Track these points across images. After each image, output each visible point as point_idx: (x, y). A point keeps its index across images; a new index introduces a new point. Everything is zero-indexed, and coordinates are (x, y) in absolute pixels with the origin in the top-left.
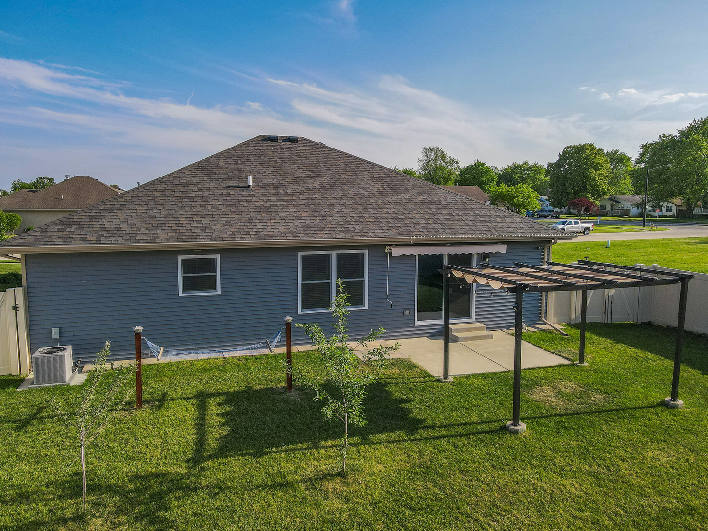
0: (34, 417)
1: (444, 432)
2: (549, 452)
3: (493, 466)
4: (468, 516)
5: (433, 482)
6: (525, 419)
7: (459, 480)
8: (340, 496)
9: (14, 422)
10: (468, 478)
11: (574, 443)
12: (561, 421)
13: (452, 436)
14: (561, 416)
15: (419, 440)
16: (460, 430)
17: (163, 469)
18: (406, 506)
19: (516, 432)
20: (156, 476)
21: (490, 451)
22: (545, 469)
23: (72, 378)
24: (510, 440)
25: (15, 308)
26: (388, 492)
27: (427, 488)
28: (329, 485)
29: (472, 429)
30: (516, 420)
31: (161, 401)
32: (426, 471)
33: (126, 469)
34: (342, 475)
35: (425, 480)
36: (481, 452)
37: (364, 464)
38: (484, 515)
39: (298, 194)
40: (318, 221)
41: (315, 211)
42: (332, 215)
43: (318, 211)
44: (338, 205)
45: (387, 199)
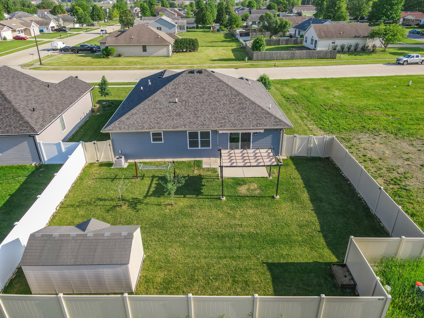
0: (115, 178)
1: (204, 197)
2: (224, 206)
3: (208, 208)
4: (192, 218)
5: (191, 209)
7: (197, 210)
8: (169, 209)
9: (111, 179)
10: (199, 210)
11: (234, 205)
12: (238, 198)
14: (239, 196)
15: (196, 198)
16: (209, 197)
17: (138, 197)
18: (181, 214)
19: (222, 200)
20: (136, 198)
21: (211, 204)
22: (219, 210)
23: (124, 165)
25: (109, 145)
26: (180, 210)
27: (188, 210)
28: (168, 207)
29: (212, 197)
30: (223, 196)
31: (143, 177)
33: (131, 196)
34: (172, 205)
37: (179, 203)
39: (192, 105)
40: (195, 120)
41: (196, 114)
42: (200, 117)
43: (197, 114)
44: (205, 111)
45: (225, 107)
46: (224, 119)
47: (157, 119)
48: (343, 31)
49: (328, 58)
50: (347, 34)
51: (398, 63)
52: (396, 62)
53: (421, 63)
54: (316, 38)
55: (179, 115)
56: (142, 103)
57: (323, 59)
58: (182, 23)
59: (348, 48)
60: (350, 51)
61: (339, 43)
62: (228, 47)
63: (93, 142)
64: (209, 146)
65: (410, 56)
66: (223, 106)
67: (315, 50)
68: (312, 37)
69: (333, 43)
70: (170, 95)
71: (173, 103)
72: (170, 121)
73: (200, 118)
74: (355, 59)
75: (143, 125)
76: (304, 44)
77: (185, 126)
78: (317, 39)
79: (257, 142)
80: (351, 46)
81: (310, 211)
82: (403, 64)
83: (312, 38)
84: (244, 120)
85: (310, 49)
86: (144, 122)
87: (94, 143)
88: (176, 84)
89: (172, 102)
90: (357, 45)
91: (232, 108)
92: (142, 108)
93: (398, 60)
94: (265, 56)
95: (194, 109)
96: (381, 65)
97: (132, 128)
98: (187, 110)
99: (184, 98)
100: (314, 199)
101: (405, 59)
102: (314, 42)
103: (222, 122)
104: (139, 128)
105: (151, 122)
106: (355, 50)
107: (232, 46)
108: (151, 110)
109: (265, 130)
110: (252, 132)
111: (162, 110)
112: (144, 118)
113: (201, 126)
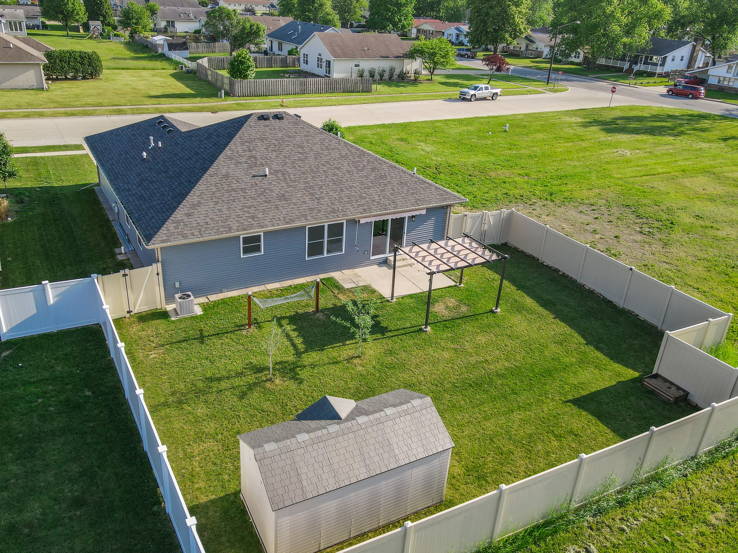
0: (202, 336)
1: (395, 333)
2: (439, 340)
3: (417, 348)
4: (408, 369)
5: (394, 357)
6: (430, 324)
7: (404, 355)
8: (361, 365)
9: (194, 339)
10: (407, 354)
11: (449, 335)
12: (446, 324)
13: (399, 335)
14: (446, 321)
15: (385, 338)
16: (402, 332)
18: (385, 367)
19: (426, 331)
20: (285, 362)
21: (415, 341)
22: (437, 348)
23: (196, 310)
24: (423, 335)
25: (157, 274)
26: (378, 362)
27: (392, 359)
28: (355, 361)
29: (407, 330)
30: (426, 325)
32: (391, 352)
34: (358, 357)
35: (391, 356)
36: (411, 342)
37: (366, 351)
38: (414, 368)
39: (298, 179)
40: (316, 204)
41: (312, 194)
42: (323, 198)
43: (314, 194)
44: (325, 188)
45: (353, 177)
46: (362, 197)
47: (248, 210)
48: (367, 46)
49: (359, 92)
50: (374, 51)
51: (463, 98)
52: (460, 97)
53: (492, 97)
54: (327, 56)
55: (282, 197)
56: (201, 181)
57: (352, 92)
58: (15, 16)
59: (380, 74)
60: (384, 80)
61: (367, 65)
62: (158, 71)
63: (122, 272)
64: (341, 250)
65: (477, 87)
66: (349, 176)
67: (329, 77)
68: (320, 55)
69: (356, 66)
70: (246, 162)
71: (261, 177)
72: (273, 212)
73: (323, 200)
74: (399, 92)
75: (227, 223)
76: (303, 67)
77: (305, 216)
78: (331, 58)
79: (413, 233)
80: (385, 71)
81: (553, 320)
82: (470, 100)
83: (320, 57)
84: (394, 196)
85: (318, 76)
86: (225, 218)
87: (125, 275)
88: (246, 142)
89: (257, 176)
90: (392, 70)
91: (366, 179)
92: (205, 191)
93: (462, 94)
94: (256, 89)
95: (305, 185)
96: (441, 101)
97: (207, 232)
98: (293, 189)
99: (276, 167)
100: (544, 304)
101: (472, 92)
102: (324, 65)
103: (363, 203)
104: (221, 230)
105: (238, 216)
106: (390, 78)
107: (164, 69)
108: (226, 195)
109: (428, 209)
110: (406, 215)
111: (247, 191)
112: (220, 211)
113: (332, 214)
